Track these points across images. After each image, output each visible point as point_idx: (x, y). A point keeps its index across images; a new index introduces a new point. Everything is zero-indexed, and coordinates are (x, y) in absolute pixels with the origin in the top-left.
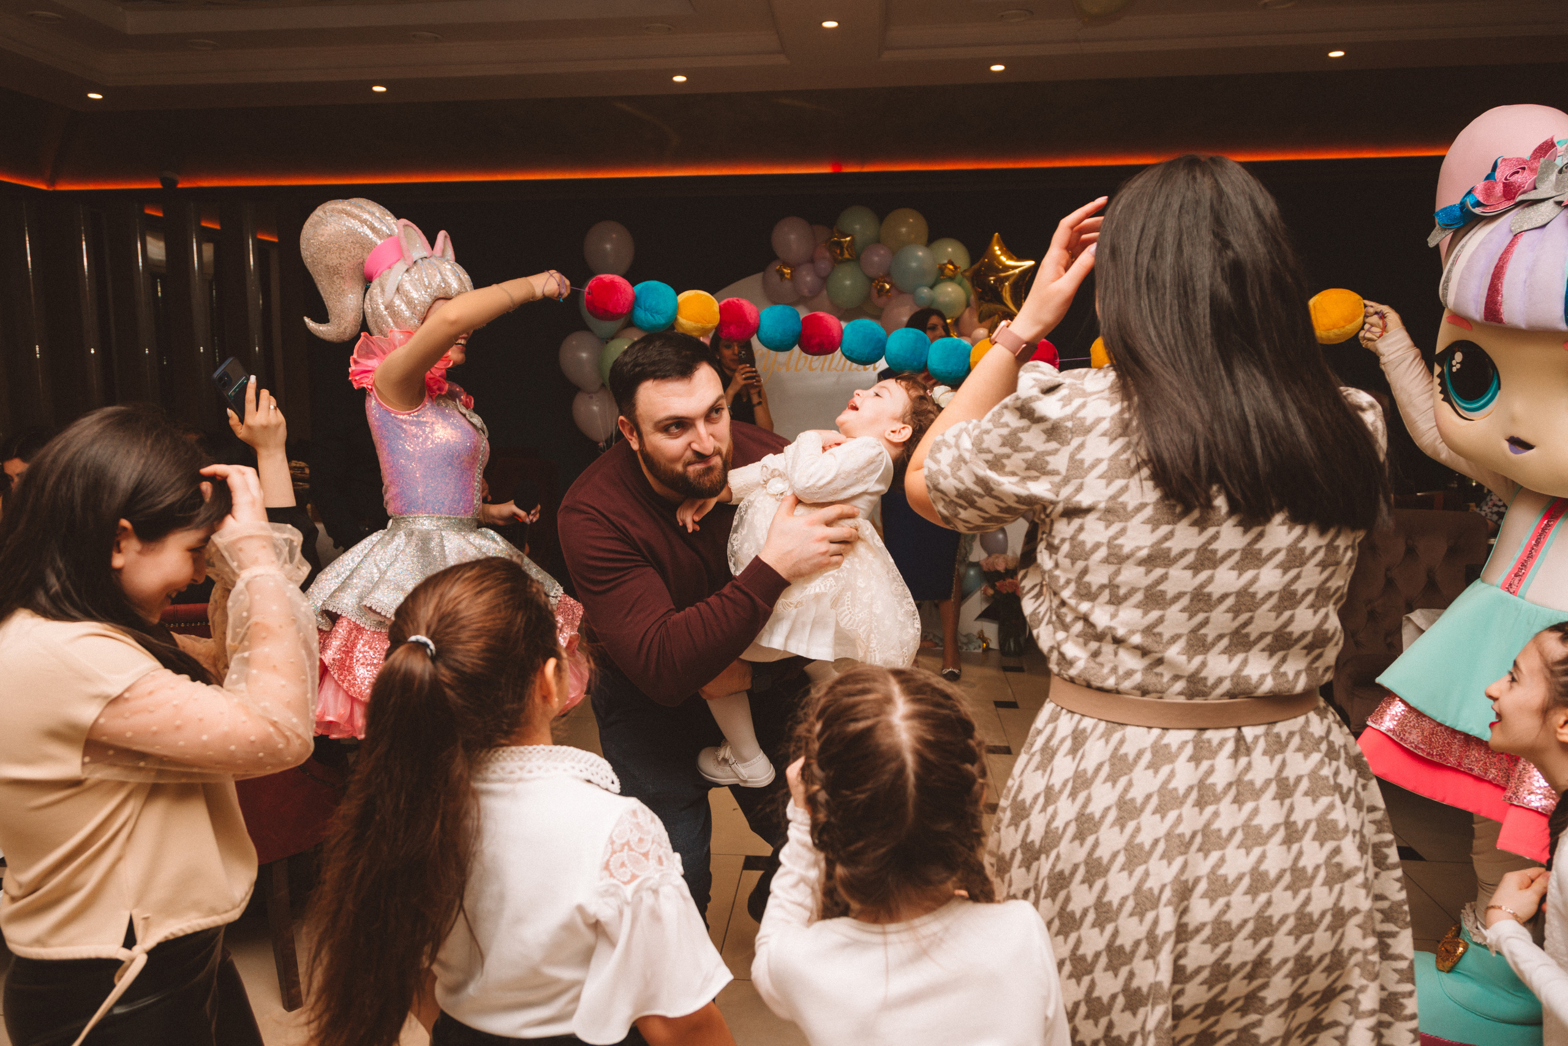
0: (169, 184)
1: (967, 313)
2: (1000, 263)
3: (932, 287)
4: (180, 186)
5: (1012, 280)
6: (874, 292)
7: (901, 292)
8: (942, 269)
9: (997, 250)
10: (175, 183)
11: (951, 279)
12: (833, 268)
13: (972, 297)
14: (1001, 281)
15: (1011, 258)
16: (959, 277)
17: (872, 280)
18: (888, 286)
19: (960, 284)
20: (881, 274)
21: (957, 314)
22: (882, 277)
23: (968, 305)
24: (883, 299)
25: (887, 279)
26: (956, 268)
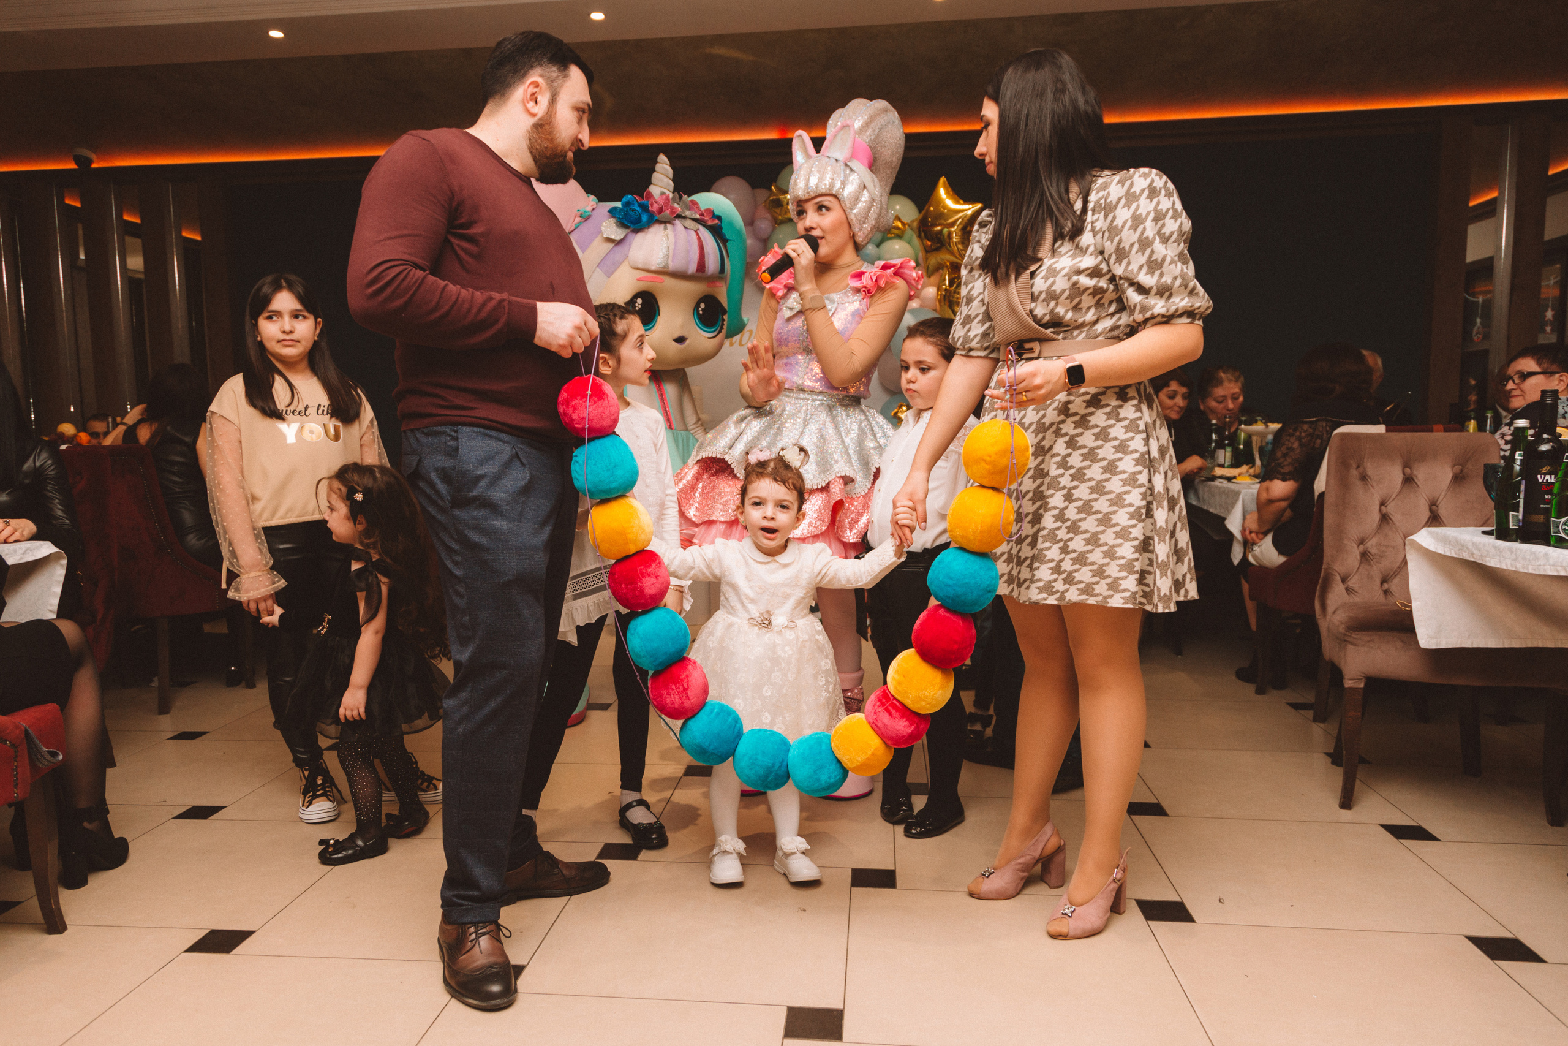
0: (84, 163)
2: (945, 207)
3: (878, 246)
4: (94, 166)
5: (958, 224)
9: (942, 192)
10: (91, 162)
11: (900, 237)
12: (774, 229)
14: (949, 226)
15: (958, 203)
16: (907, 233)
19: (909, 243)
26: (904, 224)
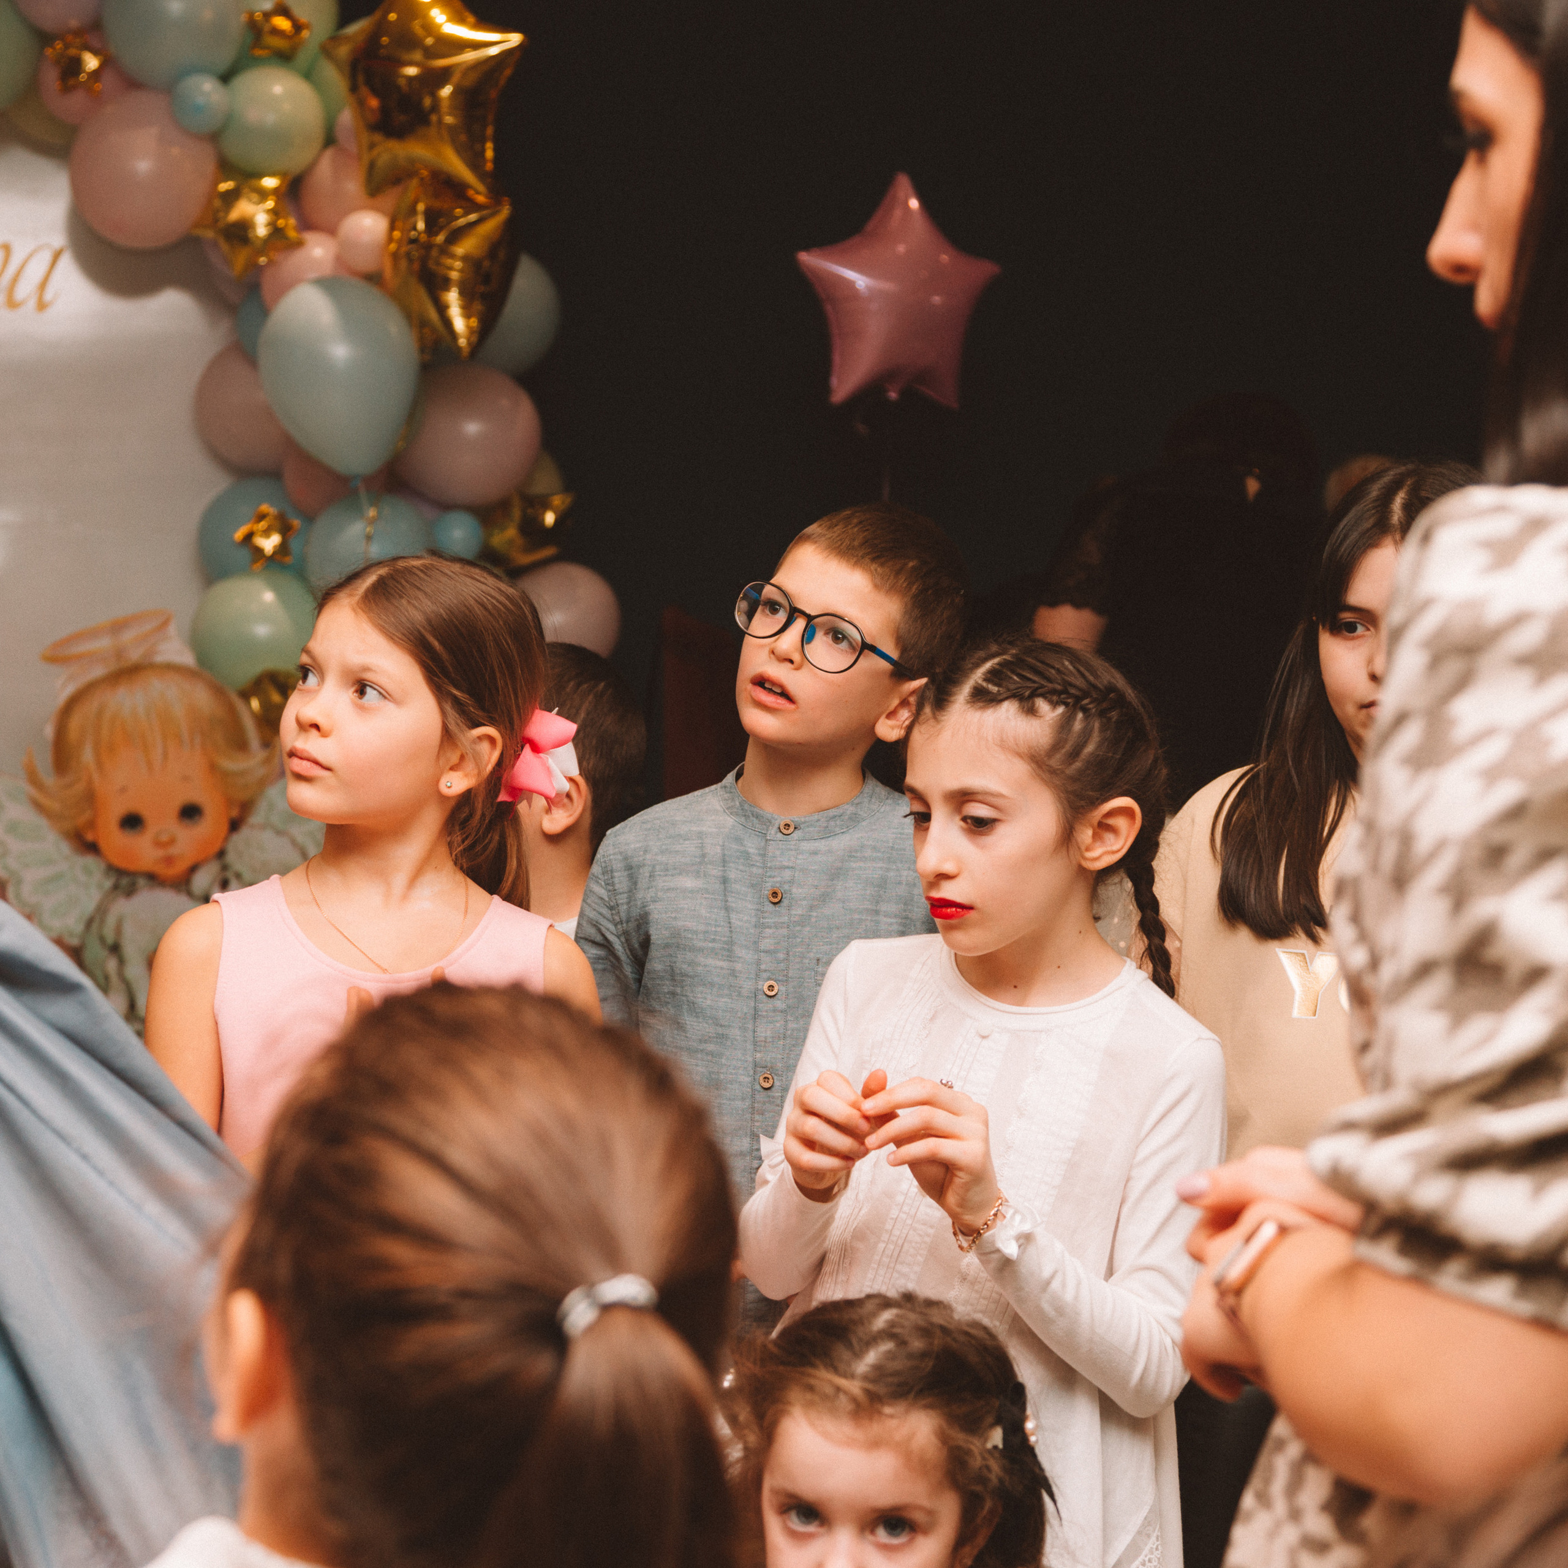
1: (325, 167)
2: (430, 28)
3: (226, 78)
5: (456, 77)
6: (51, 77)
7: (132, 84)
8: (256, 30)
11: (285, 57)
13: (347, 117)
14: (435, 78)
15: (460, 20)
16: (303, 57)
17: (43, 38)
18: (91, 63)
19: (308, 75)
20: (74, 23)
21: (297, 161)
22: (78, 33)
23: (330, 140)
24: (77, 101)
25: (95, 43)
26: (298, 27)
